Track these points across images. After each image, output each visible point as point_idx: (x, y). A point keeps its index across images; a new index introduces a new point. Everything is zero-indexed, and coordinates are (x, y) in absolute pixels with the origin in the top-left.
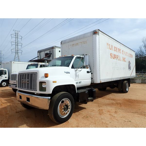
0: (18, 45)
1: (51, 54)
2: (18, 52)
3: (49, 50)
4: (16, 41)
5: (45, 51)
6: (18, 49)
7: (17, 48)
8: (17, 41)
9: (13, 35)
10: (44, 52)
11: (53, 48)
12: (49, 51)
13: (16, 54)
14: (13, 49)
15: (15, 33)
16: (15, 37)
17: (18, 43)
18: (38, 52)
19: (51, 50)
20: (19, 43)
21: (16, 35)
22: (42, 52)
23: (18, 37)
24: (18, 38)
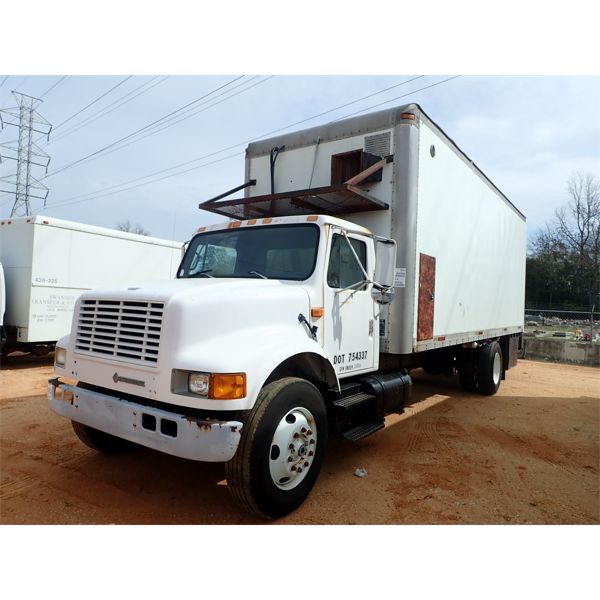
0: (29, 162)
1: (390, 159)
2: (27, 195)
3: (360, 132)
4: (20, 141)
5: (320, 142)
6: (30, 182)
7: (23, 176)
8: (25, 143)
9: (11, 114)
10: (312, 148)
11: (403, 116)
12: (369, 141)
13: (20, 202)
14: (8, 179)
15: (17, 105)
16: (17, 122)
17: (29, 153)
18: (252, 152)
19: (391, 130)
20: (37, 152)
21: (21, 117)
22: (294, 147)
23: (35, 126)
24: (31, 129)
